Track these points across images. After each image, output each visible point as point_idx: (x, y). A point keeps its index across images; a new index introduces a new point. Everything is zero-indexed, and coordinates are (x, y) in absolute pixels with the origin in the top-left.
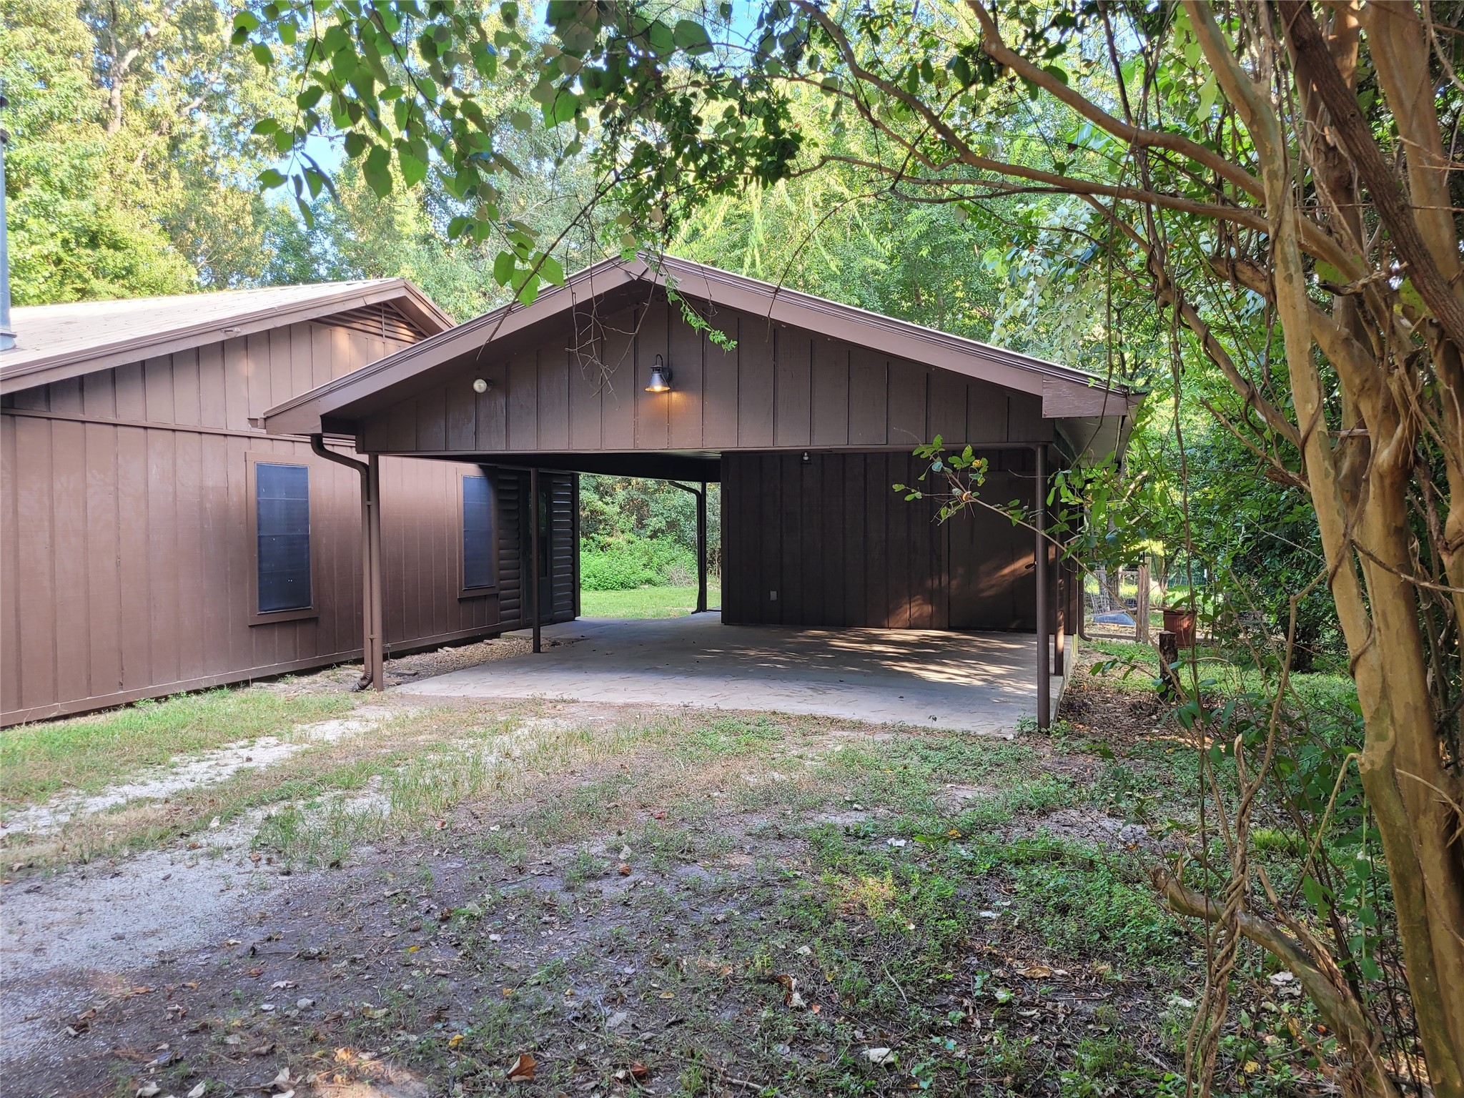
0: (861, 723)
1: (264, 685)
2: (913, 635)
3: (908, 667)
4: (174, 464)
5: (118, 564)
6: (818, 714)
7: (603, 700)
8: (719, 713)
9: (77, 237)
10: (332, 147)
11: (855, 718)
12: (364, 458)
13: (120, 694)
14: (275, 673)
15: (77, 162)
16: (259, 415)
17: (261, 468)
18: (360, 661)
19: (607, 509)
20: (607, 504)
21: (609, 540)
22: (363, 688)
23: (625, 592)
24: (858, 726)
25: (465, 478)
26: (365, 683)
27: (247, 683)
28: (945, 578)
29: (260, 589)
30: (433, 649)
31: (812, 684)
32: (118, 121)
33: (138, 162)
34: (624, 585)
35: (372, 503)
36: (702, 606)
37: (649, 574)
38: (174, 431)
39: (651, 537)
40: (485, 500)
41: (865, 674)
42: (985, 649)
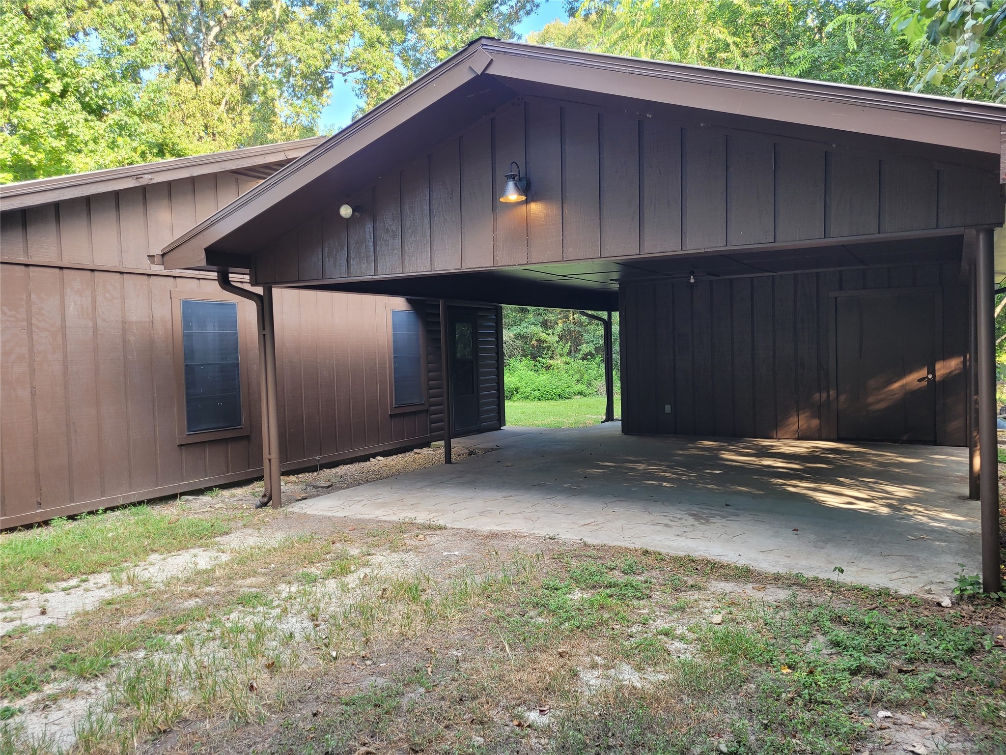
0: (748, 570)
1: (190, 498)
2: (803, 447)
3: (801, 487)
4: (94, 301)
5: (33, 394)
6: (696, 555)
7: (471, 527)
8: (584, 550)
9: (151, 148)
10: (345, 81)
11: (742, 562)
12: (259, 290)
13: (38, 513)
14: (202, 487)
15: (152, 95)
16: (157, 251)
17: (186, 304)
18: (260, 478)
19: (549, 338)
20: (549, 335)
21: (551, 362)
22: (265, 504)
23: (562, 401)
24: (745, 574)
25: (394, 312)
26: (265, 500)
27: (174, 497)
28: (832, 393)
29: (188, 412)
30: (366, 458)
31: (695, 509)
32: (208, 78)
33: (222, 107)
34: (560, 397)
35: (267, 332)
36: (609, 416)
37: (581, 387)
38: (93, 271)
39: (583, 359)
40: (412, 330)
41: (754, 496)
42: (881, 464)
